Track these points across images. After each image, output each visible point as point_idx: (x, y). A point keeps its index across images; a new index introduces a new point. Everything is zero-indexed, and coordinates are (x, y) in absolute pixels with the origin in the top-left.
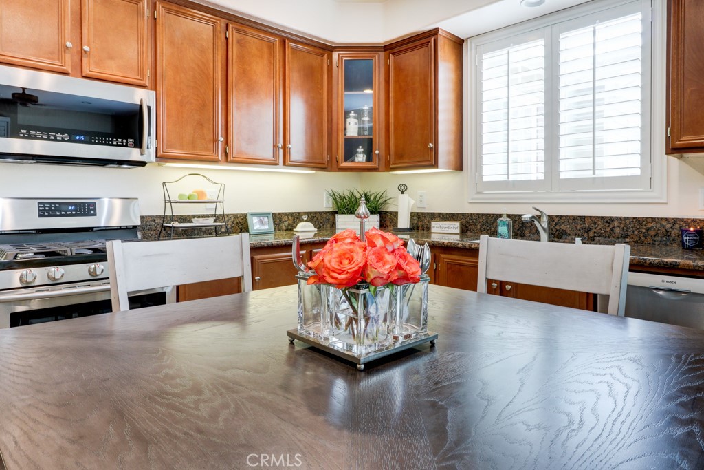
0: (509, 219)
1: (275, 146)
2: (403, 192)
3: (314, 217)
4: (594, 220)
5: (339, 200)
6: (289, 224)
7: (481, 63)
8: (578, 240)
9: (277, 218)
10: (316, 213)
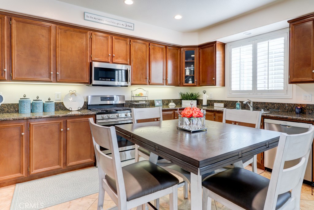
0: (240, 103)
1: (163, 79)
2: (204, 93)
3: (175, 101)
4: (268, 104)
5: (183, 95)
6: (167, 103)
7: (231, 51)
8: (262, 110)
9: (163, 101)
10: (175, 100)
